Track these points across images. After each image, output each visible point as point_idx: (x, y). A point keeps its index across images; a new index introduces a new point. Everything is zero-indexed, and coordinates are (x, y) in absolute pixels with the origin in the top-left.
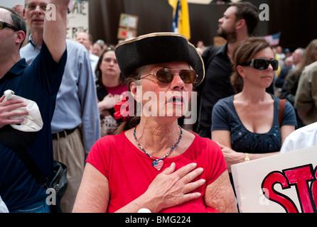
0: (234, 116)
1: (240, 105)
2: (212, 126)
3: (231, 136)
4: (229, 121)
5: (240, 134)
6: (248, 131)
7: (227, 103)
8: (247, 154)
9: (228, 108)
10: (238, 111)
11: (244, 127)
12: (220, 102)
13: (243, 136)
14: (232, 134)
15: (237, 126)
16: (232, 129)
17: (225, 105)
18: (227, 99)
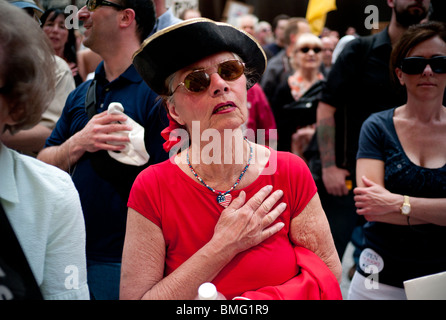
0: (393, 140)
1: (402, 124)
2: (359, 152)
3: (385, 168)
4: (385, 147)
5: (399, 166)
6: (412, 164)
7: (383, 119)
8: (407, 197)
9: (384, 127)
10: (400, 132)
11: (406, 157)
12: (374, 118)
13: (403, 170)
14: (387, 166)
15: (395, 155)
16: (389, 159)
17: (380, 122)
18: (385, 114)
